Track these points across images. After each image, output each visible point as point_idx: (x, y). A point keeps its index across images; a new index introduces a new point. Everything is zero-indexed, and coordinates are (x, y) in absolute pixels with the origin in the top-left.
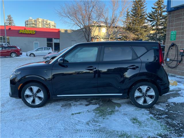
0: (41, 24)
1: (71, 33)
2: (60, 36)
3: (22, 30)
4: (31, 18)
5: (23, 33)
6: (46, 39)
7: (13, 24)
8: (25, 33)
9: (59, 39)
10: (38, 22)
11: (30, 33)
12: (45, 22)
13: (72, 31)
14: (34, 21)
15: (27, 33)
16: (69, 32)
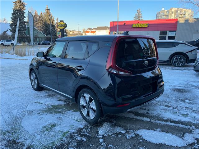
0: (174, 15)
1: (193, 22)
2: (177, 28)
3: (135, 24)
4: (163, 9)
5: (136, 27)
6: (159, 32)
7: (141, 18)
8: (137, 27)
9: (175, 31)
10: (170, 13)
11: (142, 27)
12: (179, 12)
13: (196, 20)
14: (166, 12)
15: (139, 27)
16: (190, 21)
